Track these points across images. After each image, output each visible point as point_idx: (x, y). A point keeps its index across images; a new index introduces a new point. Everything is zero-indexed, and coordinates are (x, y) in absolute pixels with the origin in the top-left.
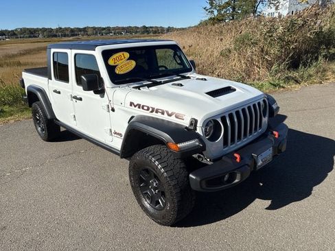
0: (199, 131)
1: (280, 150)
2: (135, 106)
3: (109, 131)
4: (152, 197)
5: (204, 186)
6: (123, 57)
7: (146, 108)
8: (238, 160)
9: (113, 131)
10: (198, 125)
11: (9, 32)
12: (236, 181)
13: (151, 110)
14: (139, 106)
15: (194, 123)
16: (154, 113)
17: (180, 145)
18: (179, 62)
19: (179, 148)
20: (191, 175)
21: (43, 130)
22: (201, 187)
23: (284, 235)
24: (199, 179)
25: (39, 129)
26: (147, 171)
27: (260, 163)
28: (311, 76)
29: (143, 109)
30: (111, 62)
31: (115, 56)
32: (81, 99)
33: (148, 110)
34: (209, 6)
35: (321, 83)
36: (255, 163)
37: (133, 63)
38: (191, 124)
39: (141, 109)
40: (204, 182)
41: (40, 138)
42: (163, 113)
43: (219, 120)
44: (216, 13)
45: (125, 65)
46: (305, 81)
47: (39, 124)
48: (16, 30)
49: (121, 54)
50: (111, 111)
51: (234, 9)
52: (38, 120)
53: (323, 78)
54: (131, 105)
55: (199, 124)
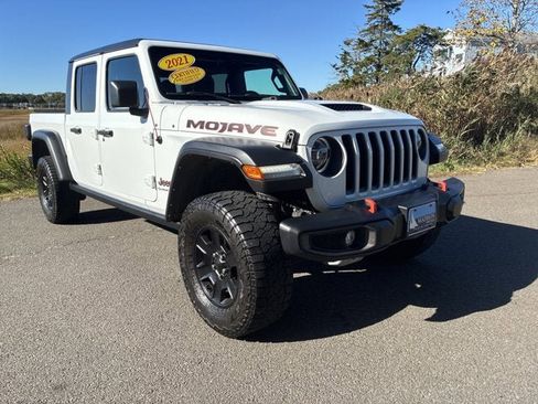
0: (302, 152)
1: (451, 213)
2: (195, 126)
3: (151, 180)
4: (215, 286)
5: (307, 246)
6: (184, 61)
7: (212, 126)
8: (372, 211)
9: (158, 180)
10: (300, 142)
11: (35, 97)
12: (369, 246)
13: (220, 127)
14: (201, 124)
15: (293, 138)
16: (226, 132)
17: (265, 170)
18: (280, 86)
19: (263, 175)
20: (282, 225)
21: (50, 204)
22: (301, 247)
23: (460, 360)
24: (296, 232)
25: (45, 202)
26: (208, 234)
27: (413, 225)
28: (502, 154)
29: (208, 128)
30: (163, 64)
31: (170, 57)
32: (111, 134)
33: (216, 128)
34: (340, 64)
35: (520, 165)
36: (405, 224)
37: (200, 74)
38: (288, 140)
39: (205, 130)
40: (306, 239)
41: (45, 219)
42: (240, 130)
43: (339, 140)
44: (351, 73)
45: (186, 72)
46: (494, 162)
47: (46, 194)
48: (46, 95)
49: (182, 55)
50: (156, 143)
51: (379, 67)
52: (45, 188)
53: (523, 159)
54: (188, 126)
55: (302, 140)
